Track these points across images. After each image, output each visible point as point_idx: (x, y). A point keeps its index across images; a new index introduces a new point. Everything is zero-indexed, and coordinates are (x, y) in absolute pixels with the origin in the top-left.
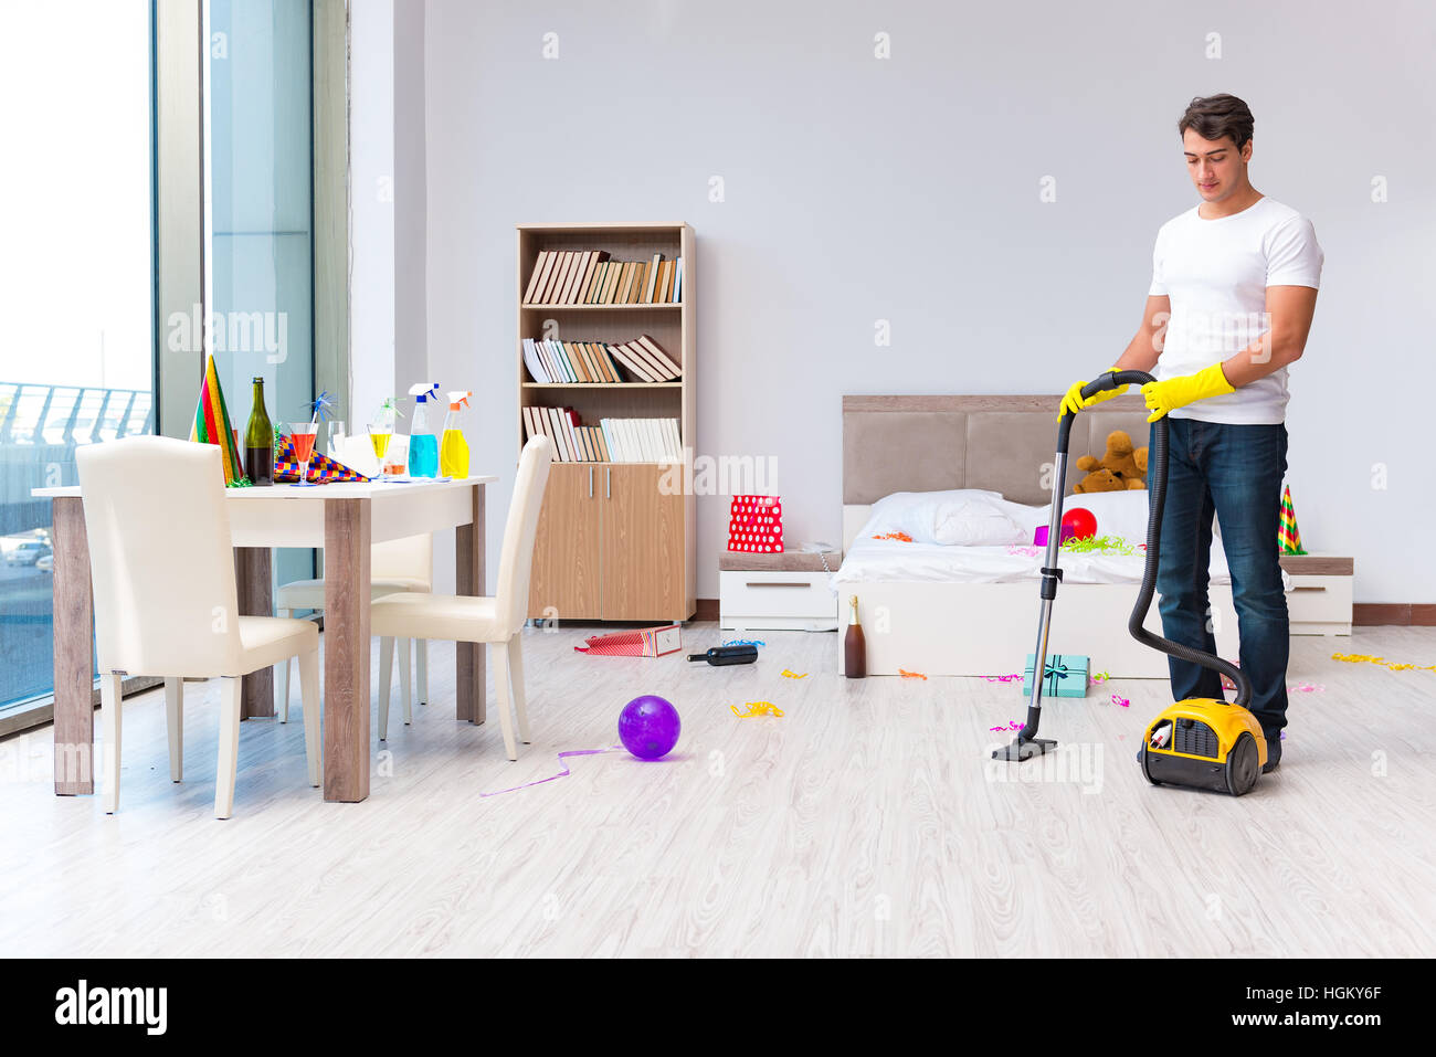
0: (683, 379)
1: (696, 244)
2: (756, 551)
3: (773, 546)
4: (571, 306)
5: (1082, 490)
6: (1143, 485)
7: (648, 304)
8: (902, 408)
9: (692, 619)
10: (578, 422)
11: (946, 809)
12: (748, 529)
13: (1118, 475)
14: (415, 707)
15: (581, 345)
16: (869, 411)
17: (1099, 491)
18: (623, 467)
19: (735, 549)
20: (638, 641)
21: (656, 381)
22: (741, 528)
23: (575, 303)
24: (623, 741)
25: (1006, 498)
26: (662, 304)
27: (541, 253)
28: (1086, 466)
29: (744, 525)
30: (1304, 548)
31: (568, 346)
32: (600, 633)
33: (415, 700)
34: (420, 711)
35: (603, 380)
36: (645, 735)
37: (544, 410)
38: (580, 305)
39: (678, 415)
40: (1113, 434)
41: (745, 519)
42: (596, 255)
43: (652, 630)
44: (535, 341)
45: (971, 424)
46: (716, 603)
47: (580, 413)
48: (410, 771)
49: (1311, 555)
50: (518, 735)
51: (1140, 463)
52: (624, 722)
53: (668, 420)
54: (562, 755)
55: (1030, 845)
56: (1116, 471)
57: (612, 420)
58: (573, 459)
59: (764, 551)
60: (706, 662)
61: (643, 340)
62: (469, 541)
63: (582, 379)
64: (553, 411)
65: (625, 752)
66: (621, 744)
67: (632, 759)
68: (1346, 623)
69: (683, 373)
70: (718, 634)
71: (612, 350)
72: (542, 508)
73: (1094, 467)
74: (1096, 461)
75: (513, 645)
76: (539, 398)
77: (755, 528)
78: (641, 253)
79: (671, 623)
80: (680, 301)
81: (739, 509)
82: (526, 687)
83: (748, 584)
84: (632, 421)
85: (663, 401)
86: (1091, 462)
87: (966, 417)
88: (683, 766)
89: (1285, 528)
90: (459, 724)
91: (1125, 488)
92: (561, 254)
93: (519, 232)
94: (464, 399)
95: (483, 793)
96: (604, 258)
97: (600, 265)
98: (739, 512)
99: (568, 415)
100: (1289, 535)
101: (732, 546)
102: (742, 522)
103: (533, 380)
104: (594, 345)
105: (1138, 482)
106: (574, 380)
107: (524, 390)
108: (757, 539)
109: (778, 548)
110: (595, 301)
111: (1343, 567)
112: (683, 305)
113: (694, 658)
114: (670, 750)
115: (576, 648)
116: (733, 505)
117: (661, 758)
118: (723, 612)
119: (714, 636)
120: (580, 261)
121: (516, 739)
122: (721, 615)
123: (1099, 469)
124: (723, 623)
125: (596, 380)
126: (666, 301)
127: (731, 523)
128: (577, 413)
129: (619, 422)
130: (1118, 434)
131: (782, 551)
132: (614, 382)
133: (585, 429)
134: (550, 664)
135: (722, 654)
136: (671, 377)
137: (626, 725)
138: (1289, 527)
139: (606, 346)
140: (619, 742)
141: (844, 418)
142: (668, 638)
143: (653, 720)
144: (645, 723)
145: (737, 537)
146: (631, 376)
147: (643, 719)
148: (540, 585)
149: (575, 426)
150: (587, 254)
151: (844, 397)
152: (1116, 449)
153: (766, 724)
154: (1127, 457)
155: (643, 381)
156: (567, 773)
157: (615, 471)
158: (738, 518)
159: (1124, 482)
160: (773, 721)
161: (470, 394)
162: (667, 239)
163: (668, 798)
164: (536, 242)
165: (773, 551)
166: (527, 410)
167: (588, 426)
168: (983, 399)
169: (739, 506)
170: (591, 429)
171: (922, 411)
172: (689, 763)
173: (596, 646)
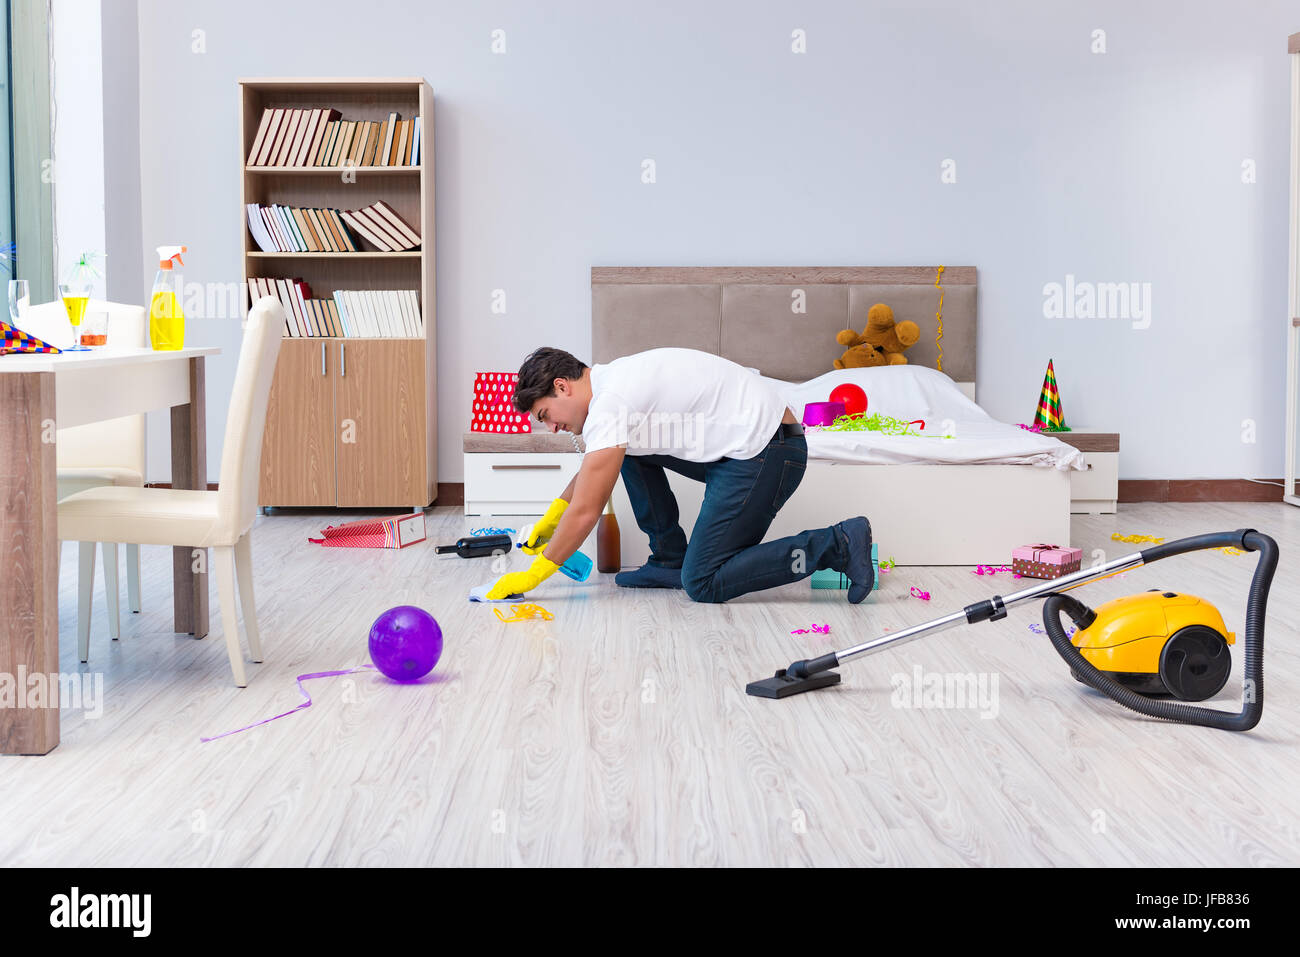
0: (423, 248)
1: (435, 104)
2: (502, 431)
3: (520, 426)
4: (299, 168)
5: (843, 366)
6: (906, 360)
7: (384, 167)
8: (654, 280)
9: (434, 504)
10: (308, 294)
11: (777, 745)
12: (493, 409)
13: (880, 349)
14: (125, 617)
15: (311, 211)
16: (620, 283)
17: (861, 367)
18: (358, 343)
19: (479, 429)
20: (378, 531)
21: (393, 250)
22: (485, 408)
23: (305, 165)
24: (373, 660)
25: (762, 374)
26: (399, 167)
27: (267, 111)
28: (847, 341)
29: (489, 404)
30: (1067, 424)
31: (297, 212)
32: (337, 522)
33: (125, 607)
34: (131, 621)
35: (335, 248)
36: (400, 655)
37: (271, 282)
38: (310, 168)
39: (418, 288)
40: (874, 307)
41: (490, 397)
42: (327, 114)
43: (394, 519)
44: (260, 208)
45: (726, 297)
46: (460, 487)
47: (310, 284)
48: (115, 706)
49: (1075, 431)
50: (248, 652)
51: (902, 338)
52: (375, 638)
53: (407, 292)
54: (300, 678)
55: (898, 798)
56: (878, 345)
57: (346, 292)
58: (304, 334)
59: (511, 432)
60: (455, 554)
61: (379, 206)
62: (186, 425)
63: (313, 247)
64: (281, 283)
65: (376, 673)
66: (371, 662)
67: (385, 681)
68: (1112, 501)
69: (423, 242)
70: (463, 521)
71: (345, 216)
72: (272, 388)
73: (854, 342)
74: (856, 335)
75: (241, 548)
76: (265, 269)
77: (501, 408)
78: (376, 113)
79: (410, 510)
80: (419, 163)
81: (483, 387)
82: (256, 587)
83: (494, 468)
84: (367, 292)
85: (401, 272)
86: (851, 336)
87: (720, 289)
88: (447, 691)
89: (1049, 403)
90: (177, 638)
91: (887, 363)
92: (289, 112)
93: (242, 86)
94: (177, 256)
95: (204, 737)
96: (335, 117)
97: (331, 124)
98: (483, 390)
99: (298, 286)
100: (1052, 411)
101: (476, 426)
102: (486, 401)
103: (259, 249)
104: (326, 211)
105: (900, 357)
106: (304, 248)
107: (250, 260)
108: (503, 418)
109: (525, 428)
110: (326, 163)
111: (1107, 443)
112: (422, 168)
113: (443, 550)
114: (431, 668)
115: (310, 540)
116: (476, 382)
117: (420, 679)
118: (468, 495)
119: (458, 523)
120: (308, 120)
121: (245, 658)
122: (466, 499)
123: (859, 343)
124: (468, 509)
125: (328, 248)
126: (404, 164)
127: (475, 402)
128: (307, 284)
129: (353, 293)
130: (880, 308)
131: (529, 431)
132: (347, 251)
133: (316, 302)
134: (282, 558)
135: (472, 545)
136: (410, 246)
137: (378, 642)
138: (1053, 402)
139: (338, 212)
140: (369, 660)
141: (593, 291)
142: (412, 527)
143: (409, 634)
144: (401, 639)
145: (481, 417)
146: (365, 245)
147: (398, 635)
148: (269, 471)
149: (305, 298)
150: (317, 112)
151: (593, 268)
152: (878, 323)
153: (536, 631)
154: (889, 331)
155: (378, 250)
156: (308, 704)
157: (349, 347)
158: (482, 397)
159: (884, 355)
160: (542, 625)
161: (184, 250)
162: (404, 97)
163: (435, 737)
164: (261, 99)
165: (521, 431)
166: (252, 281)
167: (320, 299)
168: (738, 271)
169: (483, 384)
170: (323, 302)
171: (675, 283)
172: (455, 685)
173: (333, 537)
